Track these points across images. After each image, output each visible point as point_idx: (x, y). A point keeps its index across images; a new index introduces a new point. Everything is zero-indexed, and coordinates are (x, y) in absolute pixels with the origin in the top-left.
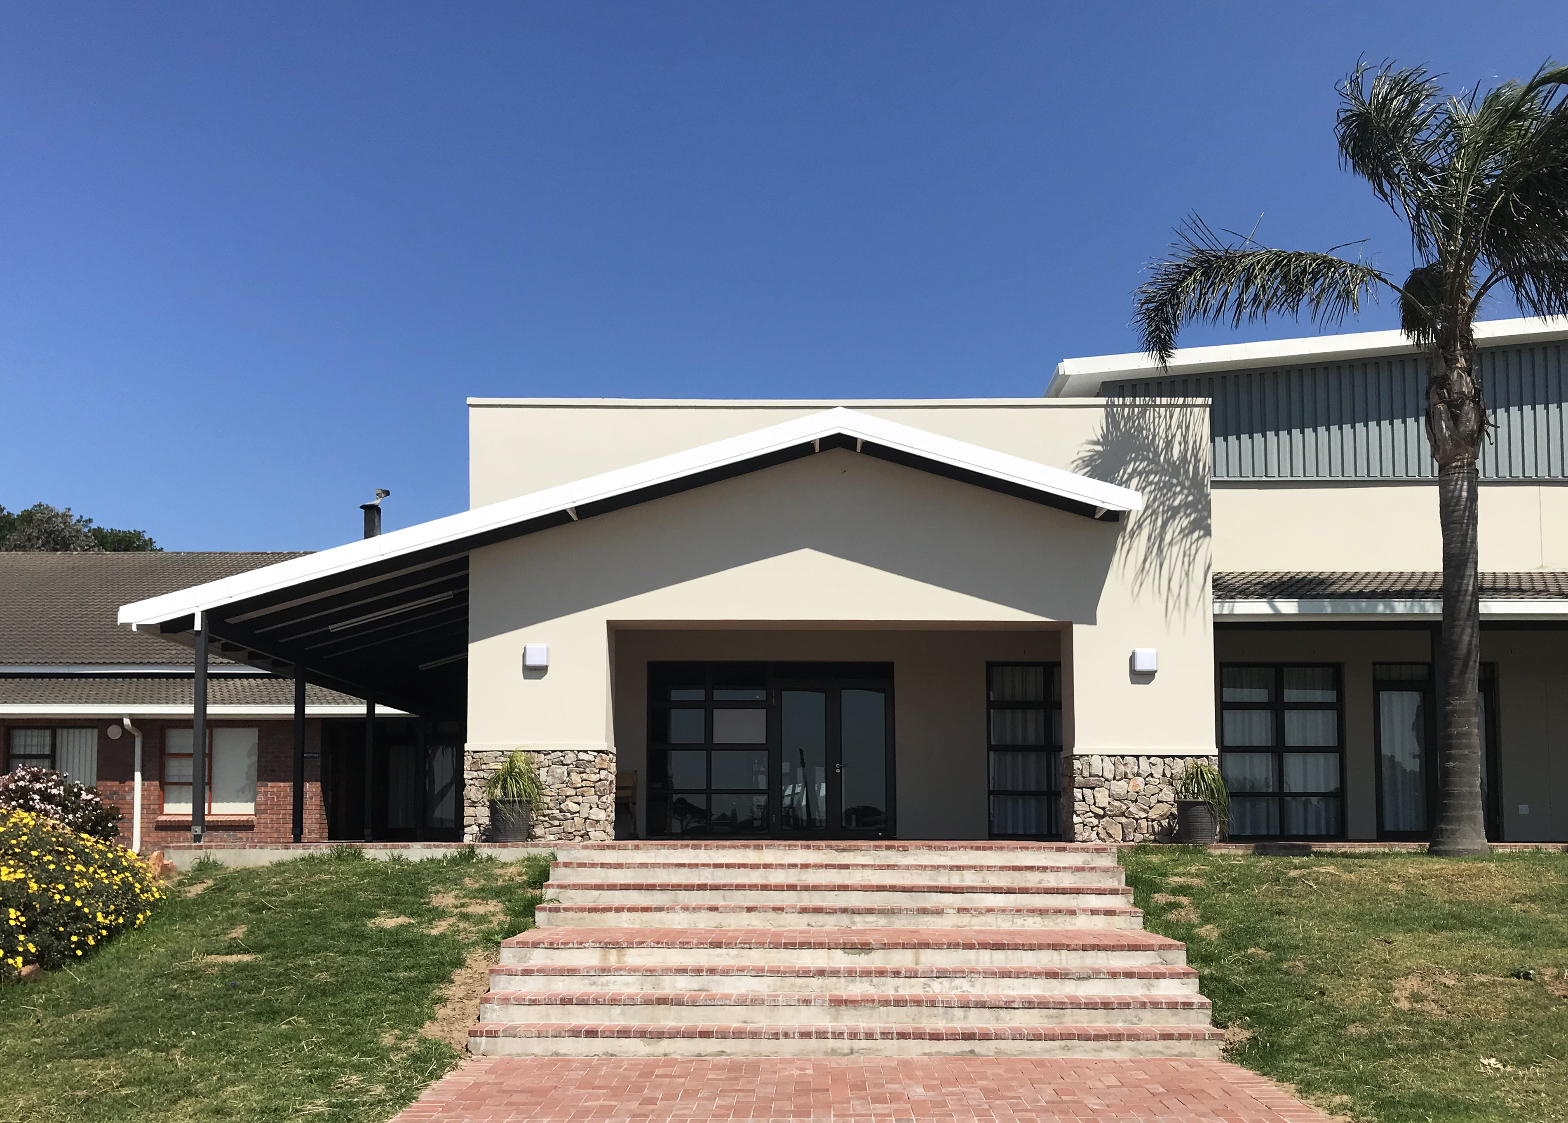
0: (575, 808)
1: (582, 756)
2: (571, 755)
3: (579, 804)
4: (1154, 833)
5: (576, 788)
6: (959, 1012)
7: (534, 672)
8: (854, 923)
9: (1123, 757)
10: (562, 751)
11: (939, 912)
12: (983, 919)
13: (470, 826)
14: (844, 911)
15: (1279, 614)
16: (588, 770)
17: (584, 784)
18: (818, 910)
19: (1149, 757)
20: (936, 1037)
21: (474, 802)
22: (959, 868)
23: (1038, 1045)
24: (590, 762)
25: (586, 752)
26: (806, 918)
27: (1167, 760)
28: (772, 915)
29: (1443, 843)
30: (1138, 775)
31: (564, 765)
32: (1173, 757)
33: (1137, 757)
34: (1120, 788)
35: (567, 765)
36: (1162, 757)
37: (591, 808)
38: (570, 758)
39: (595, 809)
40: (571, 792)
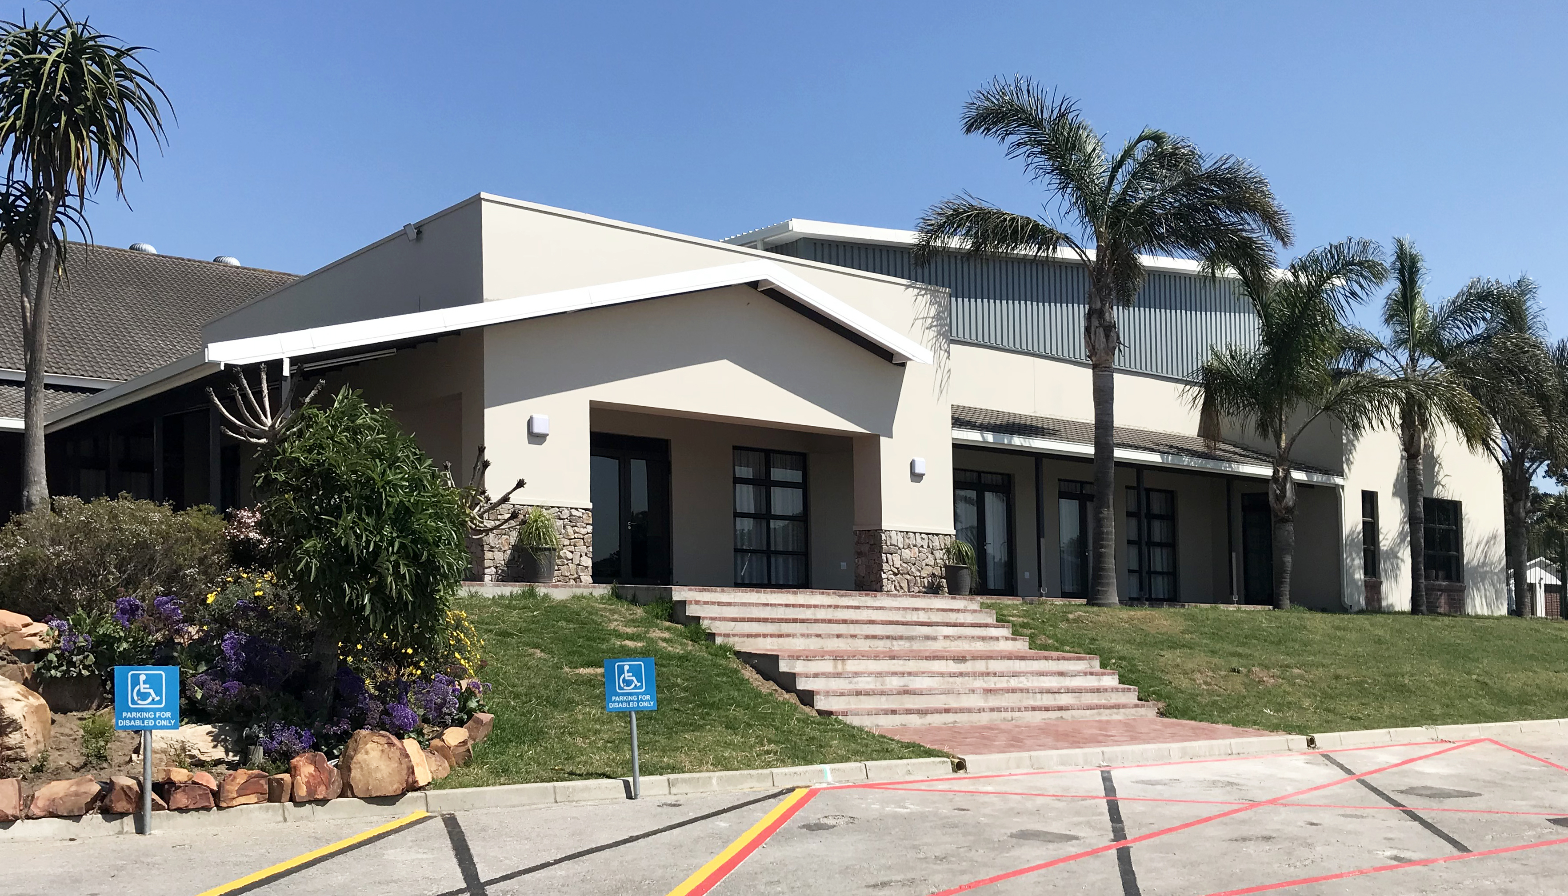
0: (570, 555)
1: (574, 512)
2: (566, 511)
3: (572, 552)
4: (924, 587)
5: (570, 539)
6: (1039, 696)
7: (536, 438)
8: (893, 646)
9: (907, 532)
10: (559, 508)
11: (935, 638)
12: (957, 643)
13: (489, 567)
14: (888, 637)
15: (985, 442)
16: (578, 524)
17: (576, 536)
18: (874, 637)
19: (921, 533)
20: (1047, 709)
21: (492, 547)
22: (917, 609)
23: (1088, 712)
24: (580, 517)
25: (576, 509)
26: (869, 642)
27: (930, 536)
28: (850, 640)
29: (1100, 599)
30: (915, 546)
31: (560, 519)
32: (933, 534)
33: (915, 533)
34: (906, 553)
35: (563, 519)
36: (927, 534)
37: (581, 556)
38: (566, 514)
39: (584, 557)
40: (567, 542)
